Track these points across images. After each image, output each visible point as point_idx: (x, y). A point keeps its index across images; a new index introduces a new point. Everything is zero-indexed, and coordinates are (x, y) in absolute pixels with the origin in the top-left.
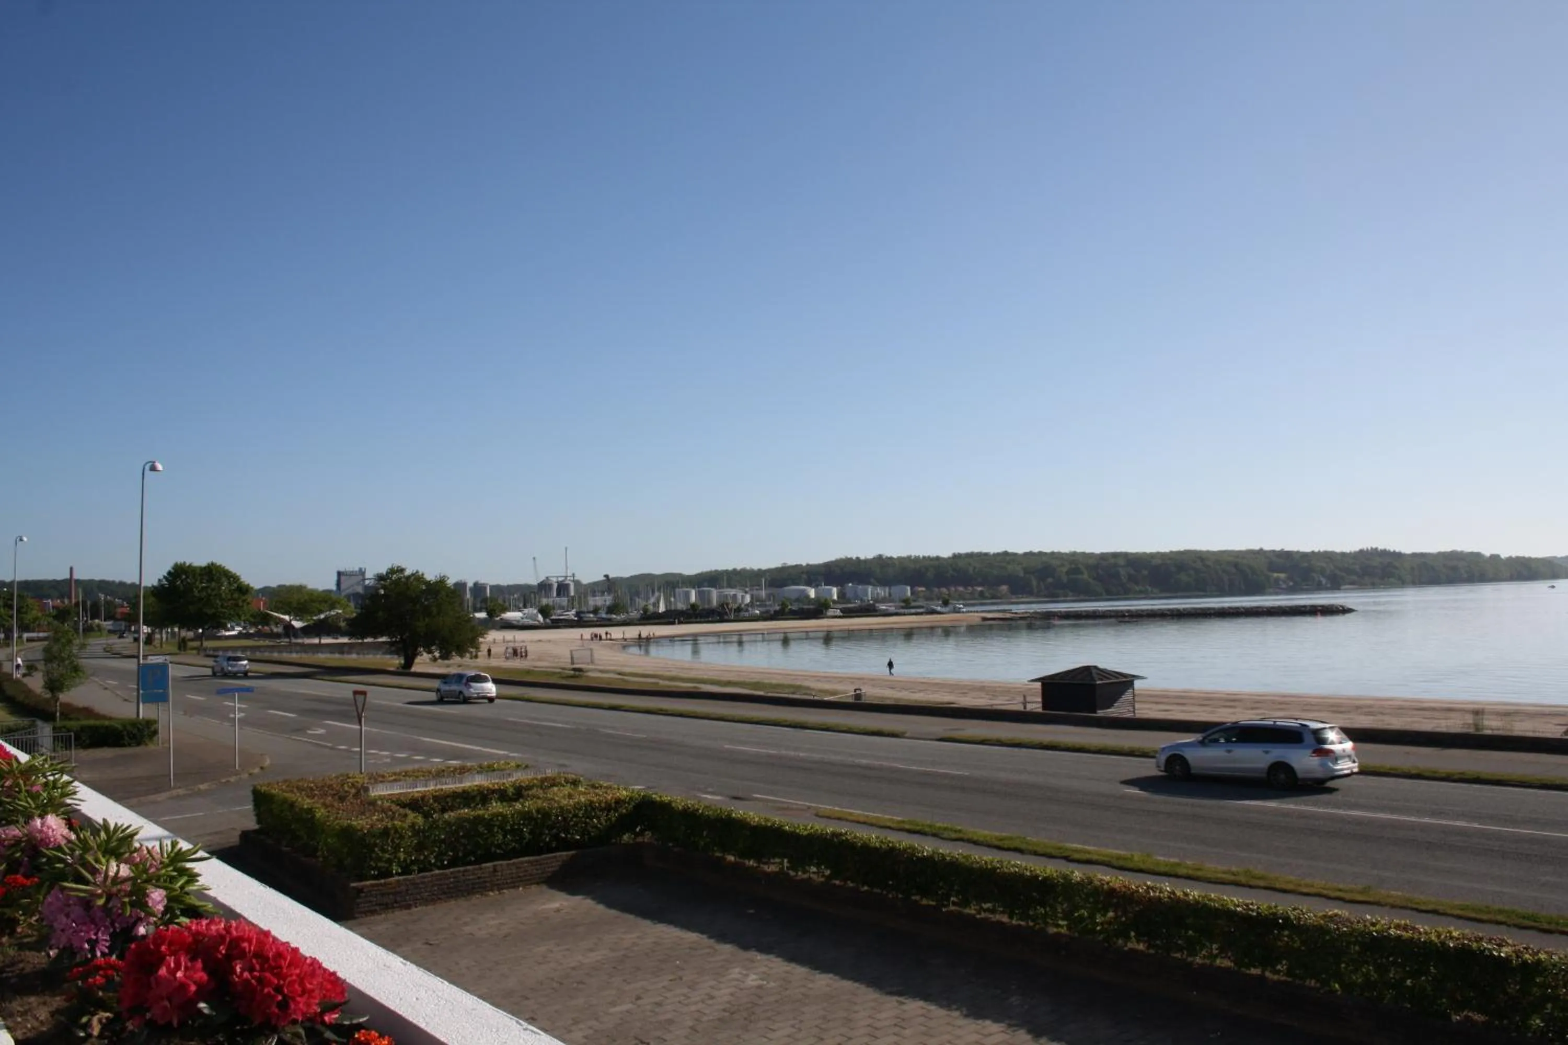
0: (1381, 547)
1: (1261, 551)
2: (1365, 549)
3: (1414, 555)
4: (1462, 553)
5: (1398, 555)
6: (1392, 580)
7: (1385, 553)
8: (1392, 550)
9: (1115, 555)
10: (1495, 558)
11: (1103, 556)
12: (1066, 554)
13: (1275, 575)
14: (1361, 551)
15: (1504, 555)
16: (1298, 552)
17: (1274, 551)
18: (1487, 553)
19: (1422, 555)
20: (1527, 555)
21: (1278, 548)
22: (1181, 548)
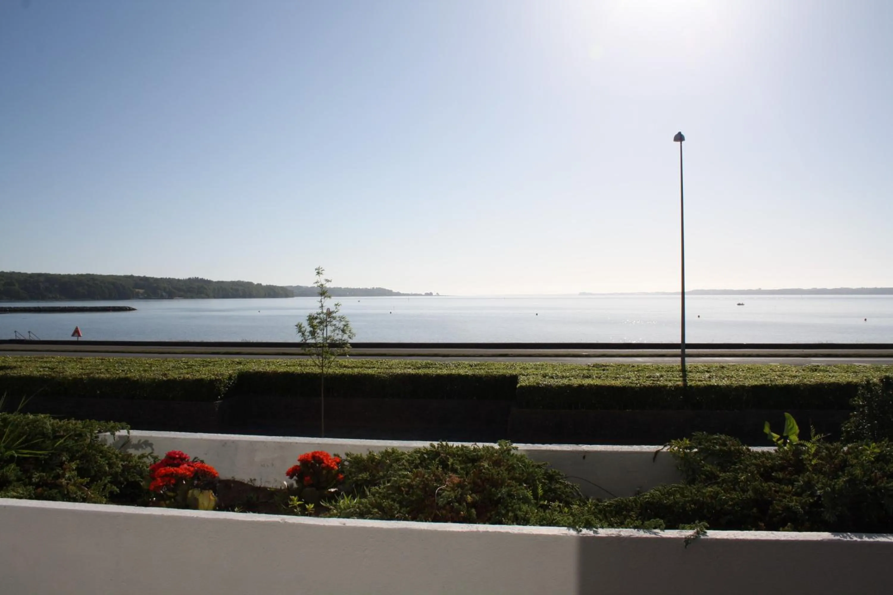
0: (200, 277)
1: (132, 277)
2: (192, 278)
3: (218, 282)
4: (243, 282)
5: (209, 282)
6: (203, 295)
7: (202, 280)
8: (206, 279)
9: (40, 275)
10: (259, 285)
11: (32, 276)
12: (7, 273)
13: (137, 290)
14: (189, 279)
15: (264, 284)
16: (153, 278)
17: (139, 277)
18: (255, 283)
19: (222, 282)
20: (274, 285)
21: (142, 275)
22: (84, 272)
